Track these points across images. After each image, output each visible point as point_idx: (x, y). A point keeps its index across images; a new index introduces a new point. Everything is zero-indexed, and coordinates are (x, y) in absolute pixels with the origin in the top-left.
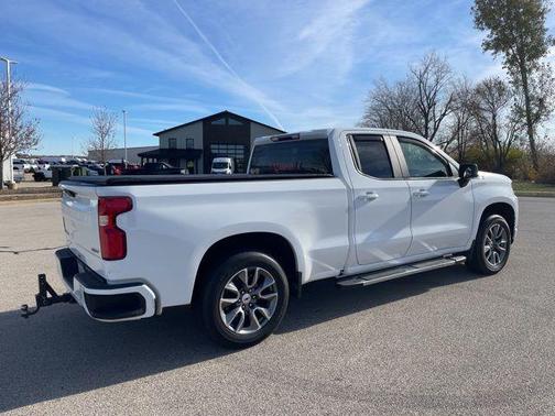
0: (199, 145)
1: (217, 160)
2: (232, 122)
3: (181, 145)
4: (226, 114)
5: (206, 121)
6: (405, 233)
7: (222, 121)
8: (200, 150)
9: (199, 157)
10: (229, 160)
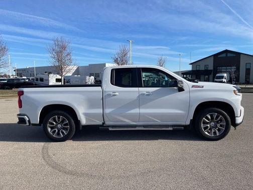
0: (211, 67)
1: (218, 75)
2: (229, 55)
3: (202, 68)
4: (226, 51)
5: (215, 56)
6: (136, 111)
7: (224, 55)
8: (211, 70)
9: (211, 74)
10: (225, 75)
